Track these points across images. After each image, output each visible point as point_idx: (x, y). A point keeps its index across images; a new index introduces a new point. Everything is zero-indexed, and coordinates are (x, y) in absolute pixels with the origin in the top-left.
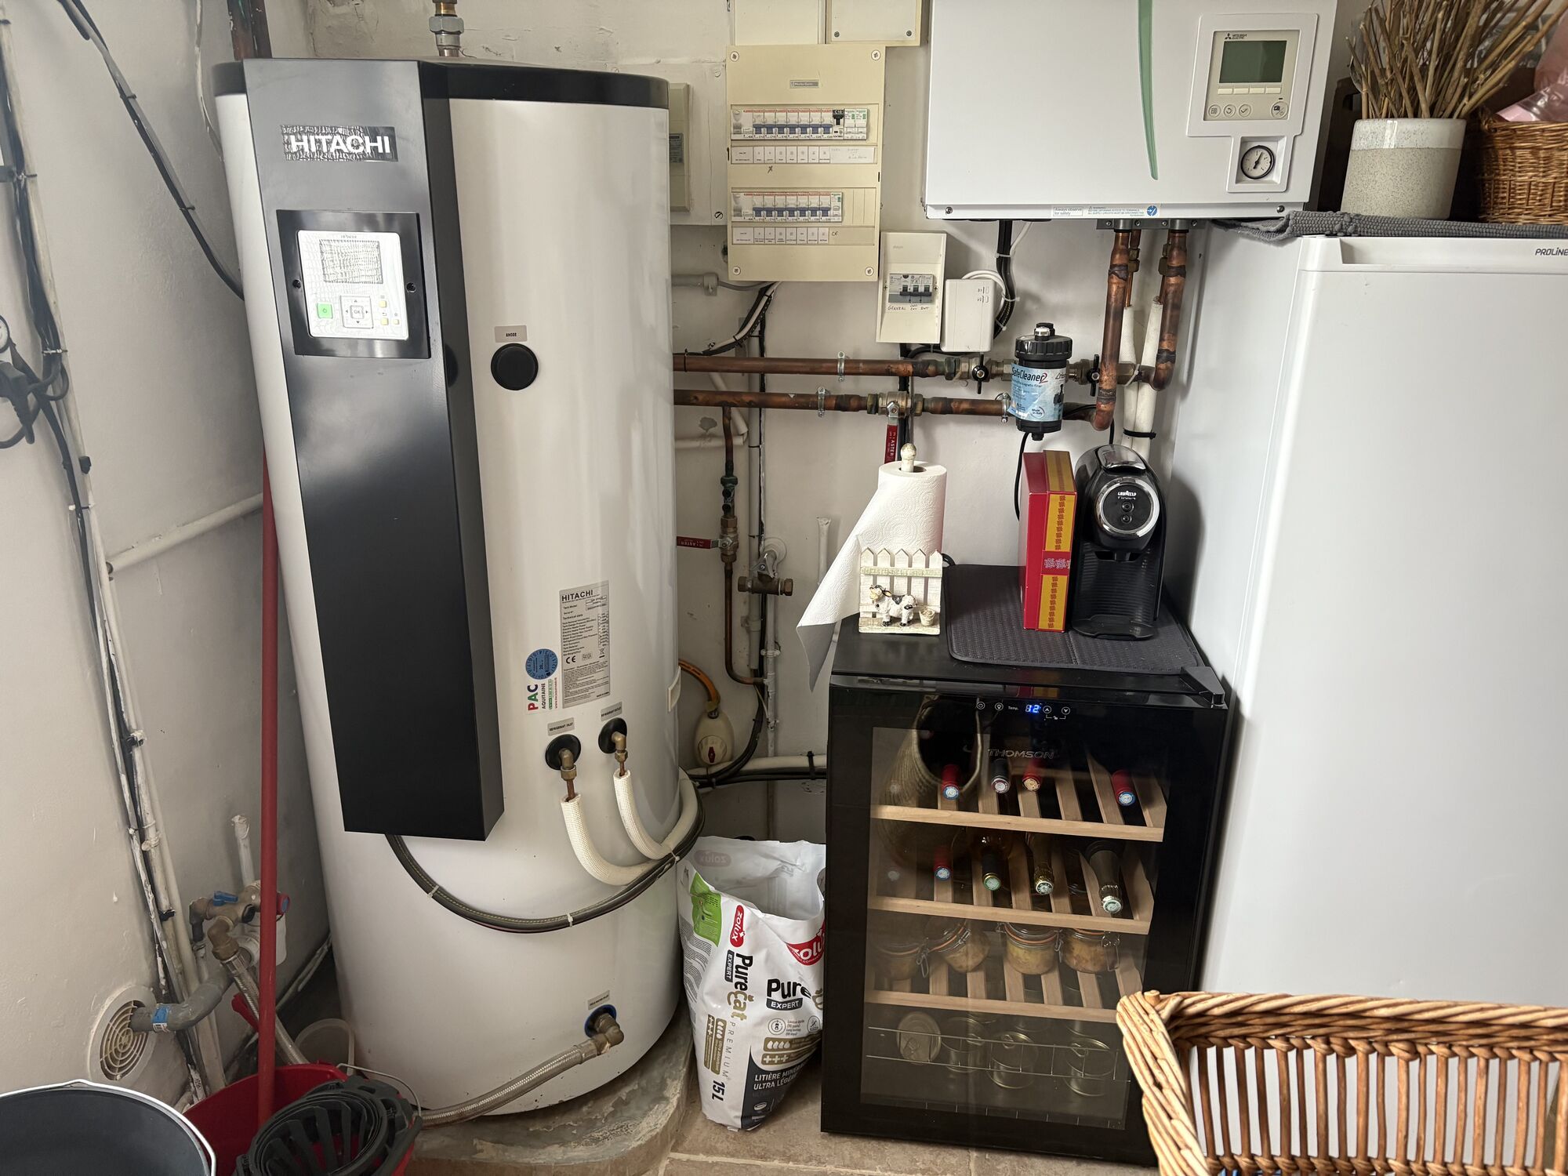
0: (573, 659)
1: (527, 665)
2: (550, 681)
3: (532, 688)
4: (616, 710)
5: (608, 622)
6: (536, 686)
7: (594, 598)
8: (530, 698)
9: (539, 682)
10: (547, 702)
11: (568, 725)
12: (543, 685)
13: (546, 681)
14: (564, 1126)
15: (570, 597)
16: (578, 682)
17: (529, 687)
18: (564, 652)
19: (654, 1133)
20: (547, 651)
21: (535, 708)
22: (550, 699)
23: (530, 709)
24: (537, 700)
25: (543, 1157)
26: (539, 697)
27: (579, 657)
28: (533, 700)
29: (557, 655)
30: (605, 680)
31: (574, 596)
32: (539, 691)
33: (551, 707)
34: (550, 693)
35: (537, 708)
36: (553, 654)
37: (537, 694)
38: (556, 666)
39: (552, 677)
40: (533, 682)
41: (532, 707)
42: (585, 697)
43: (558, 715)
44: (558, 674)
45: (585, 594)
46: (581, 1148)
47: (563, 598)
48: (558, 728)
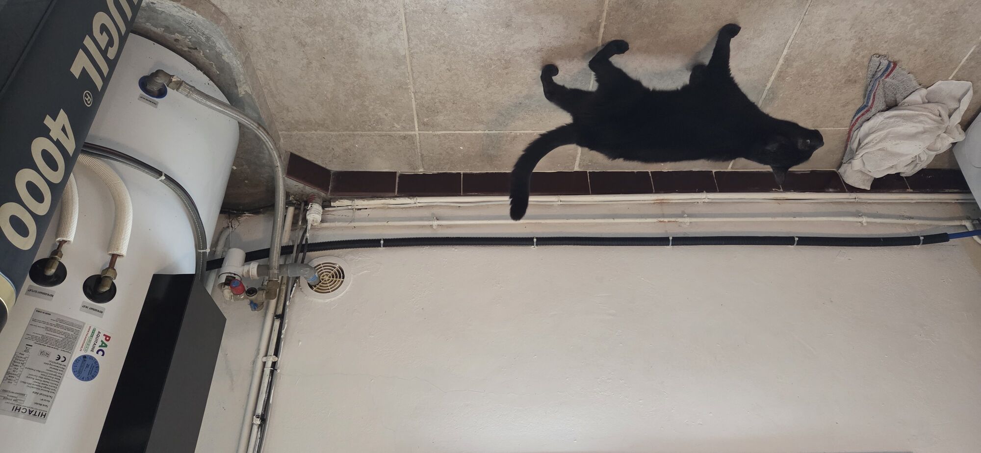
0: (59, 358)
1: (97, 373)
2: (86, 351)
3: (101, 353)
4: (36, 292)
5: (8, 373)
6: (97, 353)
7: (14, 402)
8: (106, 346)
9: (94, 354)
10: (95, 336)
11: (87, 307)
12: (92, 350)
13: (89, 353)
14: (206, 56)
15: (37, 414)
16: (63, 336)
17: (103, 355)
18: (64, 369)
20: (78, 377)
21: (106, 336)
22: (92, 336)
23: (110, 337)
24: (102, 341)
26: (99, 343)
27: (53, 357)
28: (105, 344)
29: (71, 367)
30: (34, 323)
31: (33, 413)
32: (97, 348)
33: (94, 330)
34: (90, 341)
35: (104, 335)
36: (74, 372)
37: (100, 346)
38: (76, 361)
39: (83, 353)
40: (98, 357)
41: (108, 338)
42: (62, 321)
43: (90, 320)
44: (77, 353)
45: (21, 410)
46: (218, 45)
47: (45, 416)
48: (96, 310)
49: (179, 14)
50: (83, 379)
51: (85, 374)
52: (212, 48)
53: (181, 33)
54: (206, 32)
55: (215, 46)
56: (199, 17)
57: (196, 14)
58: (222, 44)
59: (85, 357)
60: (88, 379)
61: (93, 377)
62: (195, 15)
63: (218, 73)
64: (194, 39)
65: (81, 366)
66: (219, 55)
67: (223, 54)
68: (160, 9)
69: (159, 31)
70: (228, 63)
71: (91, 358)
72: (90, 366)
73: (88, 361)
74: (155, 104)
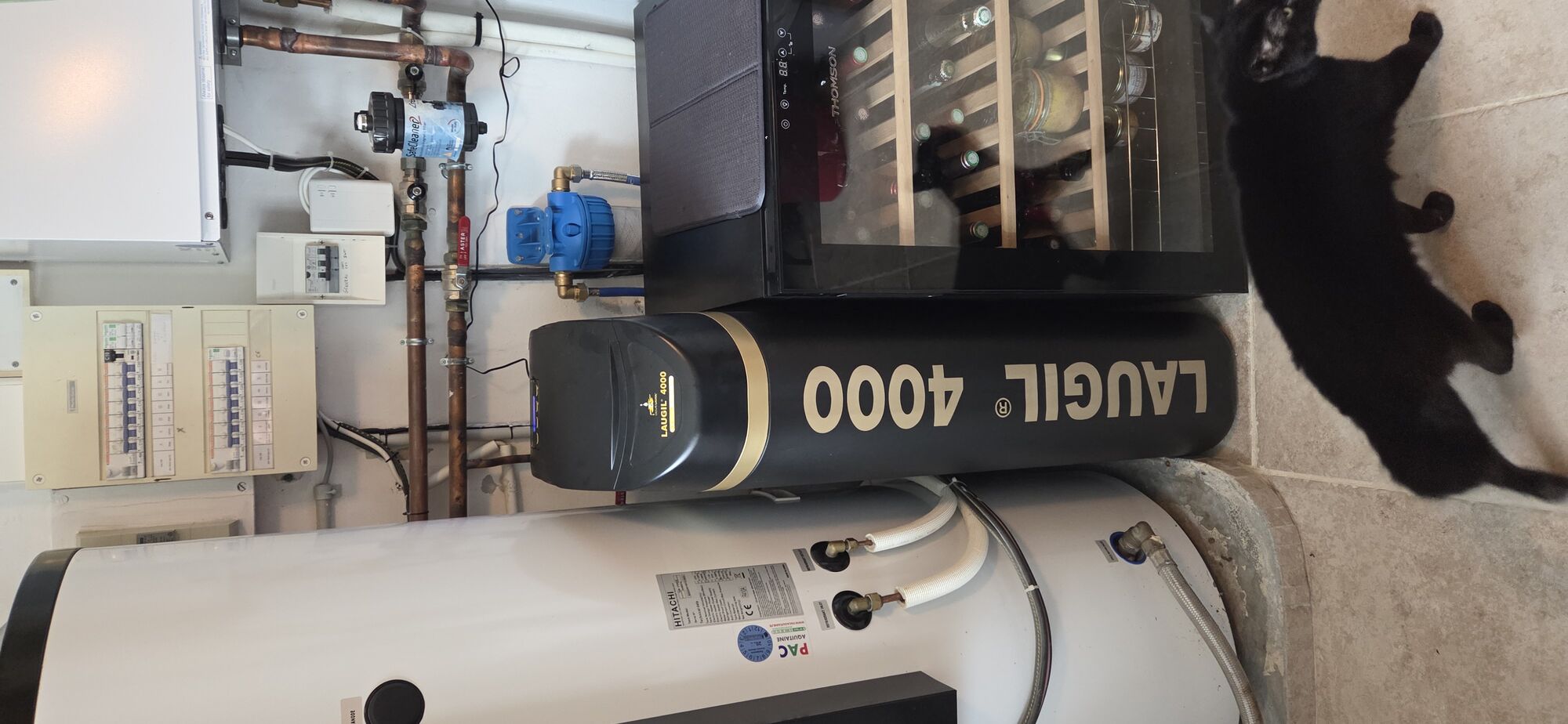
0: (748, 608)
1: (758, 661)
2: (774, 632)
3: (782, 651)
4: (802, 555)
5: (704, 572)
6: (780, 647)
7: (677, 589)
8: (794, 654)
9: (776, 644)
10: (797, 633)
11: (822, 607)
12: (779, 639)
13: (774, 638)
14: (1239, 579)
15: (676, 617)
16: (774, 600)
17: (782, 656)
18: (741, 619)
19: (1236, 483)
20: (740, 639)
21: (805, 648)
22: (794, 630)
23: (807, 653)
24: (796, 645)
25: (1275, 600)
26: (793, 643)
27: (745, 602)
28: (796, 650)
29: (747, 626)
30: (770, 570)
31: (675, 613)
32: (785, 644)
33: (802, 629)
34: (788, 631)
35: (805, 644)
36: (743, 631)
37: (789, 646)
38: (756, 627)
39: (769, 630)
40: (776, 652)
41: (805, 650)
42: (790, 591)
43: (811, 619)
44: (765, 624)
45: (672, 600)
46: (1260, 559)
47: (678, 625)
48: (826, 619)
49: (1228, 495)
50: (741, 646)
51: (748, 645)
52: (1252, 563)
53: (1220, 528)
54: (1252, 531)
55: (1256, 561)
56: (1251, 503)
57: (1248, 497)
58: (1267, 558)
59: (766, 634)
60: (744, 653)
61: (750, 658)
62: (1246, 499)
63: (1247, 615)
64: (1233, 543)
65: (754, 636)
66: (1257, 579)
67: (1263, 579)
68: (1208, 484)
69: (1196, 519)
70: (1265, 599)
71: (770, 643)
72: (759, 647)
73: (764, 642)
74: (1112, 559)
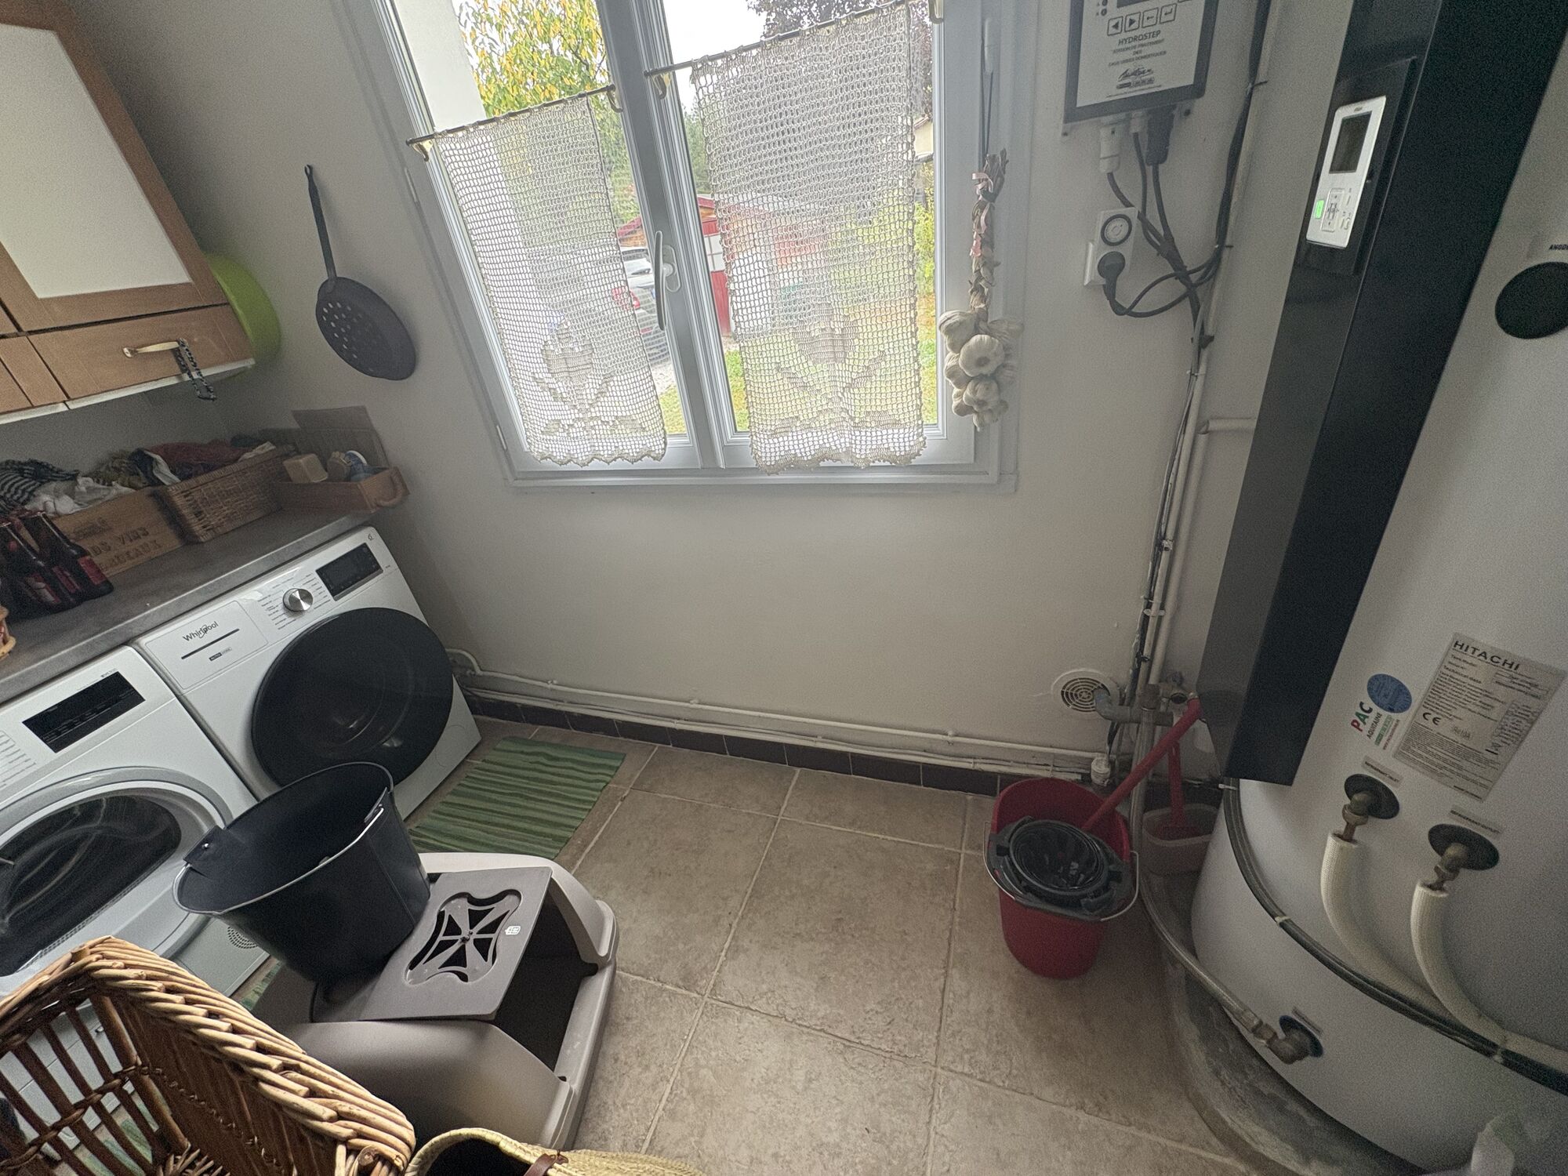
0: (1434, 719)
1: (1370, 681)
2: (1390, 718)
4: (1485, 827)
5: (1532, 722)
6: (1371, 709)
7: (1515, 677)
8: (1358, 715)
9: (1376, 709)
10: (1376, 734)
11: (1391, 778)
12: (1379, 715)
13: (1385, 714)
14: (1225, 1040)
15: (1470, 650)
16: (1429, 748)
17: (1361, 704)
18: (1425, 703)
19: (1250, 1141)
20: (1402, 685)
21: (1357, 727)
22: (1381, 735)
23: (1352, 725)
26: (1368, 722)
27: (1445, 724)
28: (1360, 718)
29: (1413, 704)
30: (1485, 783)
31: (1477, 653)
32: (1372, 716)
33: (1378, 741)
34: (1384, 729)
36: (1408, 694)
37: (1368, 717)
38: (1406, 709)
39: (1394, 716)
40: (1369, 703)
41: (1356, 725)
42: (1433, 771)
43: (1385, 758)
44: (1404, 718)
45: (1502, 662)
46: (1203, 1058)
47: (1456, 644)
48: (1375, 769)
49: (1256, 1129)
50: (1394, 680)
51: (1390, 686)
52: (1212, 1053)
53: (1258, 1093)
54: (1217, 1084)
55: (1208, 1055)
56: (1225, 1114)
57: (1228, 1120)
58: (1196, 1057)
59: (1391, 710)
60: (1384, 677)
61: (1376, 678)
62: (1231, 1119)
64: (1240, 1077)
65: (1397, 698)
67: (1197, 1038)
69: (1294, 1109)
71: (1380, 705)
72: (1382, 694)
73: (1386, 701)
74: (1296, 1012)
